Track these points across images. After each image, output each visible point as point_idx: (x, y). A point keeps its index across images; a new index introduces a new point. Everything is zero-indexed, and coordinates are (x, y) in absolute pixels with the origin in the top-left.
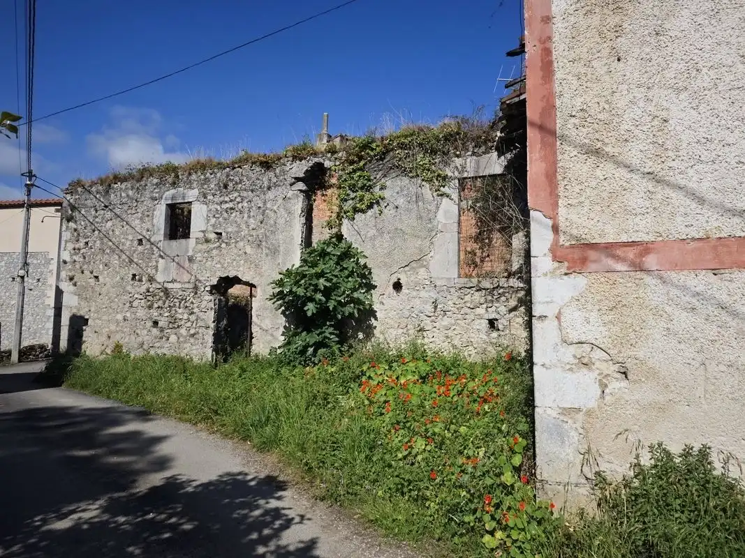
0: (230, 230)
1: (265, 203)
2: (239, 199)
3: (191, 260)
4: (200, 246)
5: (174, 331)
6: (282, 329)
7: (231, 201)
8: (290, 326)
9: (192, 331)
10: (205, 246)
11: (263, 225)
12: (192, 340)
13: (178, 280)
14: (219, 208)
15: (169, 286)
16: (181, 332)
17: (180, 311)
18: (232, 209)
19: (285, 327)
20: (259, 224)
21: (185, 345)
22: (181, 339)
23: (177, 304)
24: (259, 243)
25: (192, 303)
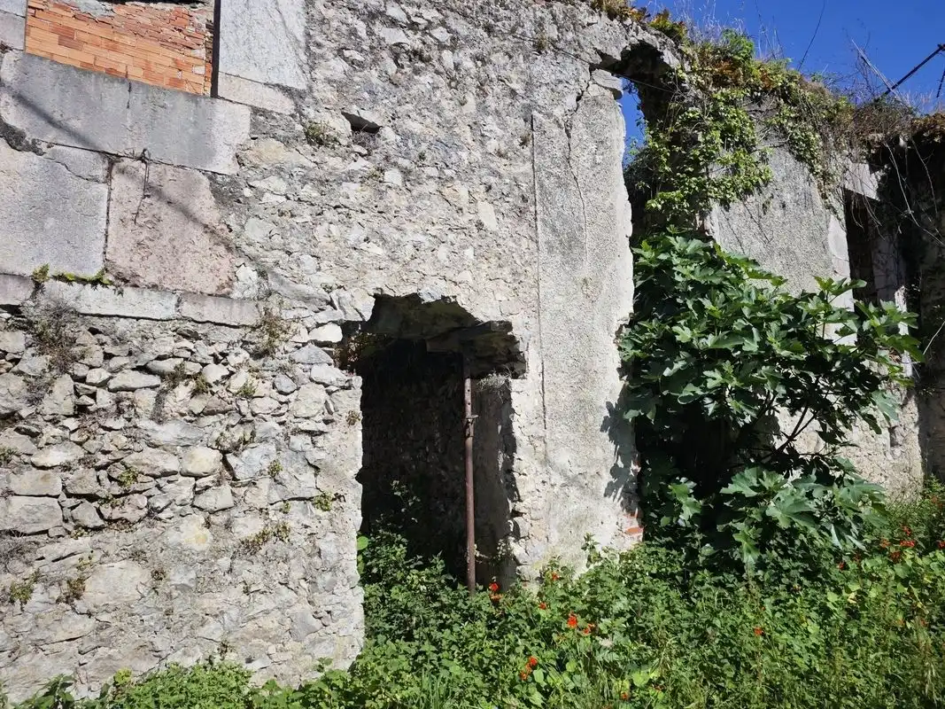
0: (415, 126)
1: (529, 86)
2: (441, 34)
3: (226, 194)
4: (272, 150)
5: (114, 539)
6: (607, 478)
7: (413, 26)
8: (627, 466)
9: (248, 527)
10: (302, 157)
11: (527, 151)
12: (251, 571)
13: (152, 278)
14: (361, 27)
15: (94, 301)
16: (172, 537)
17: (167, 433)
18: (417, 54)
19: (615, 471)
20: (517, 142)
21: (209, 602)
22: (177, 576)
23: (146, 399)
24: (520, 203)
25: (247, 394)
